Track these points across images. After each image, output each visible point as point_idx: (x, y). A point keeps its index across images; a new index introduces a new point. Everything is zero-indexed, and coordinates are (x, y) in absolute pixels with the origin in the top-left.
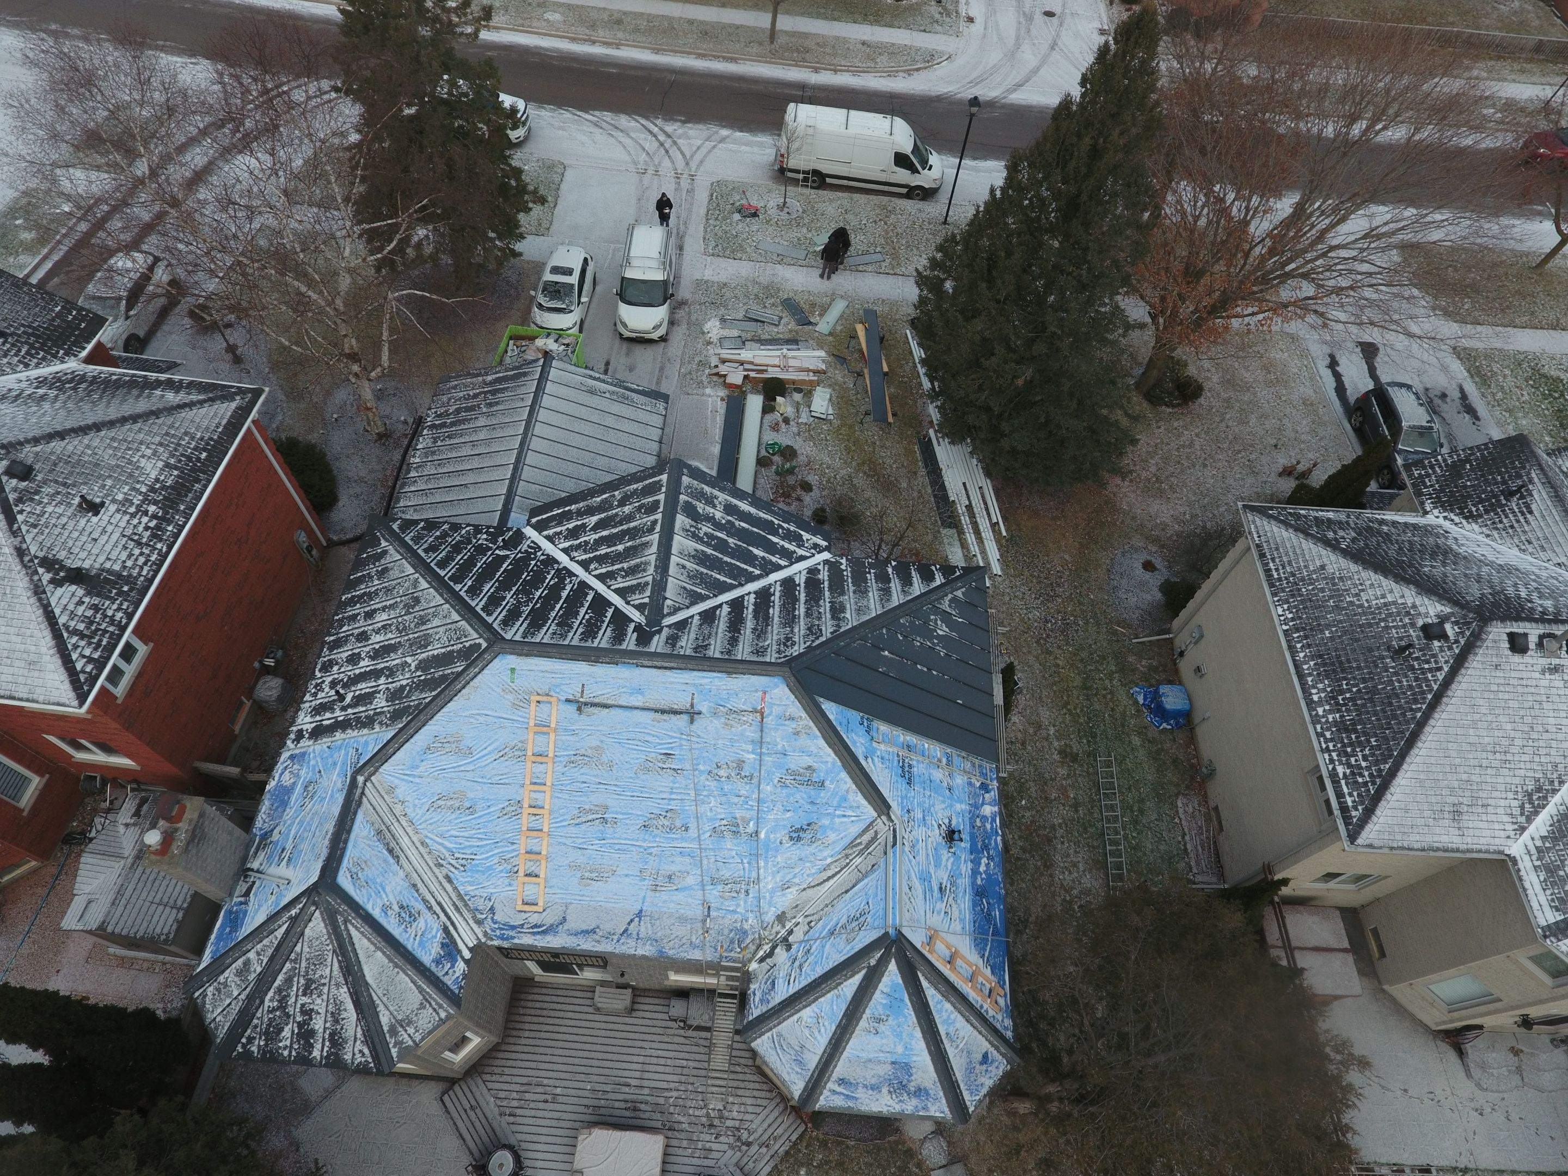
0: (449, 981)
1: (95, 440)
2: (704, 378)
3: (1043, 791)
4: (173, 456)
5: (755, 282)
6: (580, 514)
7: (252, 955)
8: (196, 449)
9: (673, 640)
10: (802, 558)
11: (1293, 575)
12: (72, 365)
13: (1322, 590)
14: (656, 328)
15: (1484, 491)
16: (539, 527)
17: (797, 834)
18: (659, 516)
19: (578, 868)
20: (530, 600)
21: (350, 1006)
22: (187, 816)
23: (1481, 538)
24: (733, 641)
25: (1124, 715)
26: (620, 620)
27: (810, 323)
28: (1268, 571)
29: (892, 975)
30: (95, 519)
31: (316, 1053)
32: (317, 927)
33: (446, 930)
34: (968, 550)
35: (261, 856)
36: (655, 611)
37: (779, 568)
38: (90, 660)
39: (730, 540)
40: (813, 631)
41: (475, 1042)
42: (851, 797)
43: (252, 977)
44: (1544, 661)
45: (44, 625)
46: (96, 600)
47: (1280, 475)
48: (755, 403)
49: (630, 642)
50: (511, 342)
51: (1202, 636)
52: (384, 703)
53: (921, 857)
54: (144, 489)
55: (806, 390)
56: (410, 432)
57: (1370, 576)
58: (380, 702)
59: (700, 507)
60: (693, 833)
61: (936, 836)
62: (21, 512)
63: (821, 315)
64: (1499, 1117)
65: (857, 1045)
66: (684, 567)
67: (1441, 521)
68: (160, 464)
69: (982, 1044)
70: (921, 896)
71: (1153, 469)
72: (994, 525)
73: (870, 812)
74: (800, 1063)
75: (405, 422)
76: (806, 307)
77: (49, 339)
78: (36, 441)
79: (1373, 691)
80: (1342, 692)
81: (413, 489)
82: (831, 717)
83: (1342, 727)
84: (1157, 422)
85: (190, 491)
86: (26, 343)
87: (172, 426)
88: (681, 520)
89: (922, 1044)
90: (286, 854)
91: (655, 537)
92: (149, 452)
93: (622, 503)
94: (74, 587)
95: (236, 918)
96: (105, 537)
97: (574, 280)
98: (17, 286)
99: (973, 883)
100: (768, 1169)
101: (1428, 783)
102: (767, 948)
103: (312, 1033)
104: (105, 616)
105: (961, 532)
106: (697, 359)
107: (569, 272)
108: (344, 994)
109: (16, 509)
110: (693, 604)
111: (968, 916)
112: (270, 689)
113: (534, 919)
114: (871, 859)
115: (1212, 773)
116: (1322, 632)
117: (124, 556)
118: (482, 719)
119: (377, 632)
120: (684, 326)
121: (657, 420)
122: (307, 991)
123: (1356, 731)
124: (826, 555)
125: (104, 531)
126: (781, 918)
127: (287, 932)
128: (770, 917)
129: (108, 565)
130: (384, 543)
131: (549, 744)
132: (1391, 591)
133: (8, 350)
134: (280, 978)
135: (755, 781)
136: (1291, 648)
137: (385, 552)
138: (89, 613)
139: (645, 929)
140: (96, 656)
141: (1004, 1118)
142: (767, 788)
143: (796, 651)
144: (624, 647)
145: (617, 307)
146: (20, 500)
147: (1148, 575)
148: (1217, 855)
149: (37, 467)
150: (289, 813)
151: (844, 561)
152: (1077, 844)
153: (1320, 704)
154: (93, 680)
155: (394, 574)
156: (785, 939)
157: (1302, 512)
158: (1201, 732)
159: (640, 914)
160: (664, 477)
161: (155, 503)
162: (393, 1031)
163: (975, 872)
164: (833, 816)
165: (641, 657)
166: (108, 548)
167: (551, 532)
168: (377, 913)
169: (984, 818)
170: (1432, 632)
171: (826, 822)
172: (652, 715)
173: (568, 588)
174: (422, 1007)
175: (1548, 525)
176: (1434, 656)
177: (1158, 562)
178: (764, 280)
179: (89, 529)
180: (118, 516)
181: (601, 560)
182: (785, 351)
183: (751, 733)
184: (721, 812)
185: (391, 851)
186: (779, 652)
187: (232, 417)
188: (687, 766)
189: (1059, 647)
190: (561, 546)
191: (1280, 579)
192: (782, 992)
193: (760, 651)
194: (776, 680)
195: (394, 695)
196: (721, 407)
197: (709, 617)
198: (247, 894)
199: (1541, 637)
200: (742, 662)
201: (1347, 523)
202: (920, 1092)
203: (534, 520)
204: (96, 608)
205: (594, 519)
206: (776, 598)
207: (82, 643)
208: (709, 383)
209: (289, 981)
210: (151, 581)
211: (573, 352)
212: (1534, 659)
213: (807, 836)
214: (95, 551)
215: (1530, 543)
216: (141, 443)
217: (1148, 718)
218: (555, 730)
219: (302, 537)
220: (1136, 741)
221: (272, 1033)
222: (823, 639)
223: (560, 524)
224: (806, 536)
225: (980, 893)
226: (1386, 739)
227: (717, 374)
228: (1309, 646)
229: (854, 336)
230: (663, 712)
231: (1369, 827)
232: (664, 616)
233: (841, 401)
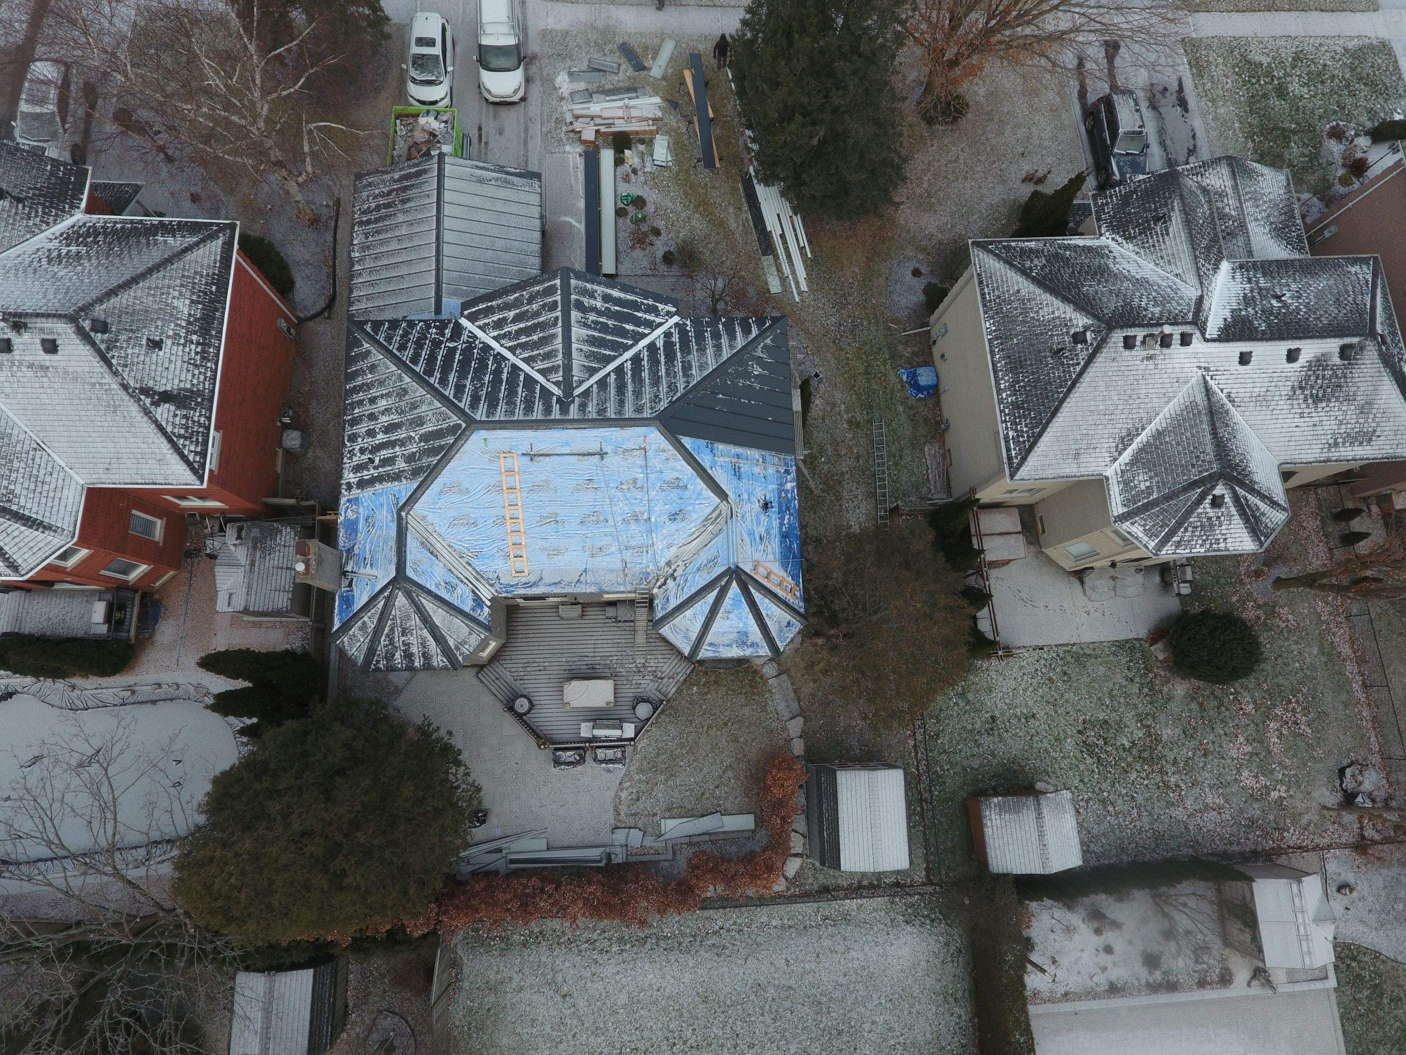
0: (481, 618)
1: (138, 291)
2: (563, 136)
3: (836, 450)
4: (193, 293)
5: (594, 28)
6: (500, 309)
7: (366, 619)
8: (207, 284)
9: (583, 407)
10: (660, 324)
11: (999, 297)
12: (79, 217)
13: (1016, 309)
14: (516, 91)
15: (1142, 217)
16: (472, 318)
17: (673, 517)
18: (559, 314)
19: (545, 549)
20: (483, 385)
21: (431, 639)
22: (312, 551)
23: (1133, 255)
24: (621, 403)
25: (892, 391)
26: (546, 393)
27: (644, 68)
28: (983, 294)
29: (734, 589)
30: (161, 353)
31: (417, 664)
32: (401, 600)
33: (473, 591)
34: (783, 273)
35: (351, 563)
36: (567, 385)
37: (644, 336)
38: (196, 453)
39: (610, 322)
40: (672, 387)
41: (493, 645)
42: (704, 492)
43: (369, 630)
44: (1144, 353)
45: (159, 435)
46: (184, 412)
47: (1023, 181)
48: (607, 157)
49: (556, 414)
50: (398, 122)
51: (946, 332)
52: (403, 465)
53: (749, 522)
54: (184, 324)
55: (648, 141)
56: (333, 214)
57: (1047, 298)
58: (401, 464)
59: (586, 301)
60: (611, 523)
61: (757, 507)
62: (113, 357)
63: (654, 58)
64: (1099, 615)
65: (715, 627)
66: (581, 350)
67: (1110, 241)
68: (187, 302)
69: (786, 617)
70: (749, 543)
71: (925, 185)
72: (802, 249)
73: (716, 500)
74: (687, 638)
75: (328, 206)
76: (639, 50)
77: (53, 197)
78: (100, 300)
79: (1038, 380)
80: (1018, 382)
81: (361, 280)
82: (688, 447)
83: (1016, 406)
84: (932, 140)
85: (214, 319)
86: (38, 204)
87: (184, 269)
88: (575, 315)
89: (753, 621)
90: (368, 561)
91: (558, 330)
92: (176, 294)
93: (530, 301)
94: (167, 405)
95: (348, 600)
96: (173, 366)
97: (437, 50)
98: (12, 153)
99: (780, 531)
100: (674, 689)
101: (1062, 438)
102: (662, 580)
103: (412, 654)
104: (194, 422)
105: (776, 258)
106: (554, 116)
107: (431, 43)
108: (425, 633)
109: (109, 356)
110: (591, 376)
111: (778, 550)
112: (293, 439)
113: (524, 580)
114: (719, 527)
115: (948, 428)
116: (1012, 339)
117: (189, 377)
118: (471, 471)
119: (383, 413)
120: (538, 83)
121: (535, 199)
122: (404, 633)
123: (1023, 408)
124: (676, 319)
125: (170, 361)
126: (669, 564)
127: (385, 605)
128: (662, 563)
129: (182, 385)
130: (366, 345)
131: (516, 481)
132: (1058, 309)
133: (29, 213)
134: (387, 630)
135: (645, 489)
136: (992, 351)
137: (368, 352)
138: (184, 421)
139: (590, 578)
140: (199, 449)
141: (811, 648)
142: (653, 493)
143: (663, 405)
144: (552, 417)
145: (478, 76)
146: (109, 349)
147: (915, 281)
148: (948, 480)
149: (109, 321)
150: (361, 536)
151: (688, 322)
152: (858, 483)
153: (1005, 390)
154: (203, 465)
155: (381, 369)
156: (672, 575)
157: (1013, 244)
158: (943, 398)
159: (585, 571)
160: (558, 282)
161: (195, 333)
162: (457, 648)
163: (781, 524)
164: (693, 505)
165: (564, 423)
166: (177, 372)
167: (481, 323)
168: (433, 588)
169: (787, 491)
170: (1079, 338)
171: (690, 508)
172: (577, 457)
173: (505, 371)
174: (470, 634)
175: (1176, 245)
176: (1077, 355)
177: (924, 270)
178: (600, 24)
179: (160, 362)
180: (175, 348)
181: (524, 346)
182: (626, 100)
183: (640, 462)
184: (627, 509)
185: (432, 553)
186: (651, 408)
187: (222, 252)
188: (603, 485)
189: (849, 344)
190: (492, 335)
191: (990, 301)
192: (673, 603)
193: (639, 409)
194: (652, 428)
195: (410, 459)
196: (580, 162)
197: (603, 384)
198: (350, 585)
199: (1145, 337)
200: (630, 419)
201: (1043, 251)
202: (753, 645)
203: (466, 313)
204: (185, 417)
205: (511, 314)
206: (645, 363)
207: (187, 443)
208: (568, 139)
209: (392, 630)
210: (213, 391)
211: (453, 128)
212: (1139, 352)
213: (679, 517)
214: (170, 377)
215: (1162, 258)
216: (169, 287)
217: (910, 391)
218: (518, 473)
219: (283, 324)
220: (900, 408)
221: (389, 657)
222: (679, 394)
223: (486, 316)
224: (660, 306)
225: (784, 536)
226: (1040, 413)
227: (573, 131)
228: (1003, 350)
229: (683, 83)
230: (584, 455)
231: (1022, 469)
232: (574, 389)
233: (677, 148)
